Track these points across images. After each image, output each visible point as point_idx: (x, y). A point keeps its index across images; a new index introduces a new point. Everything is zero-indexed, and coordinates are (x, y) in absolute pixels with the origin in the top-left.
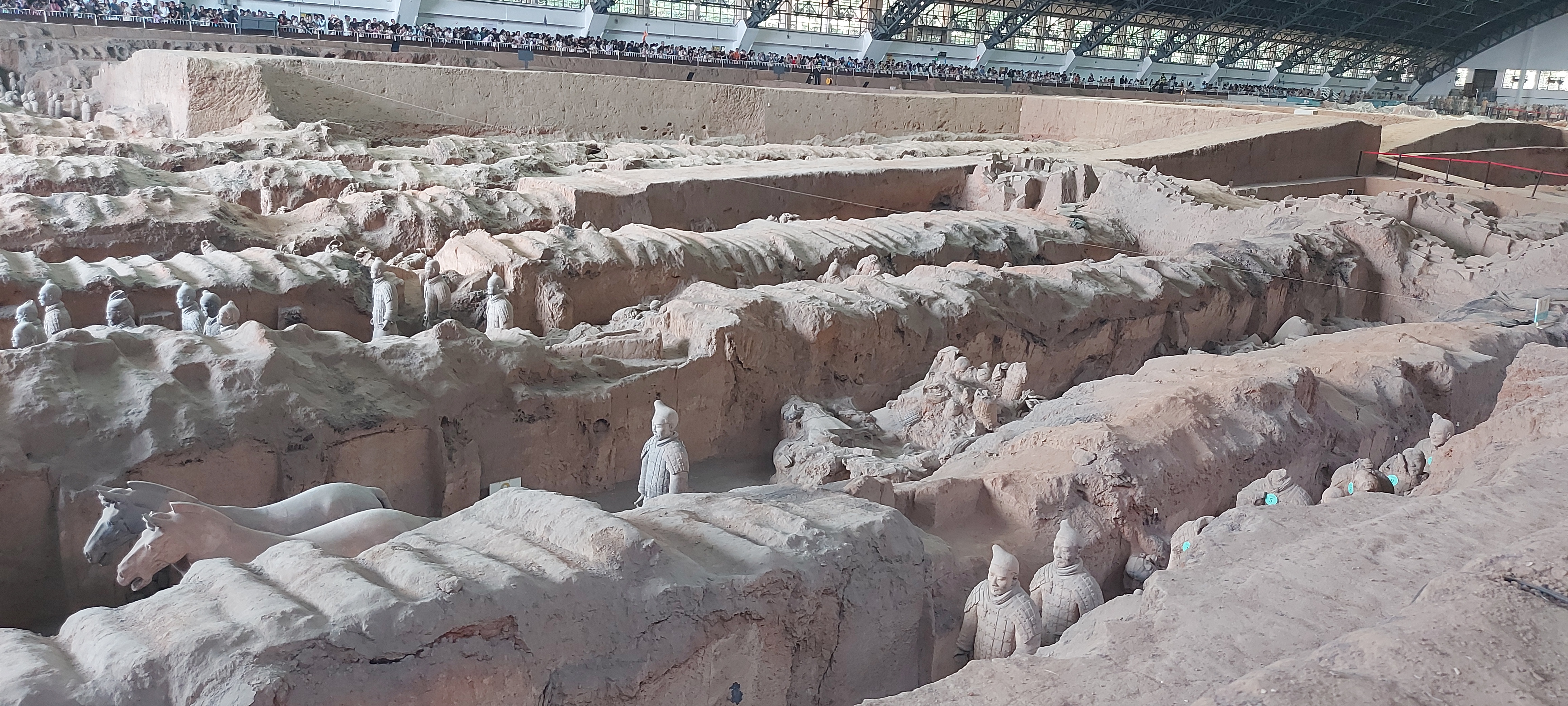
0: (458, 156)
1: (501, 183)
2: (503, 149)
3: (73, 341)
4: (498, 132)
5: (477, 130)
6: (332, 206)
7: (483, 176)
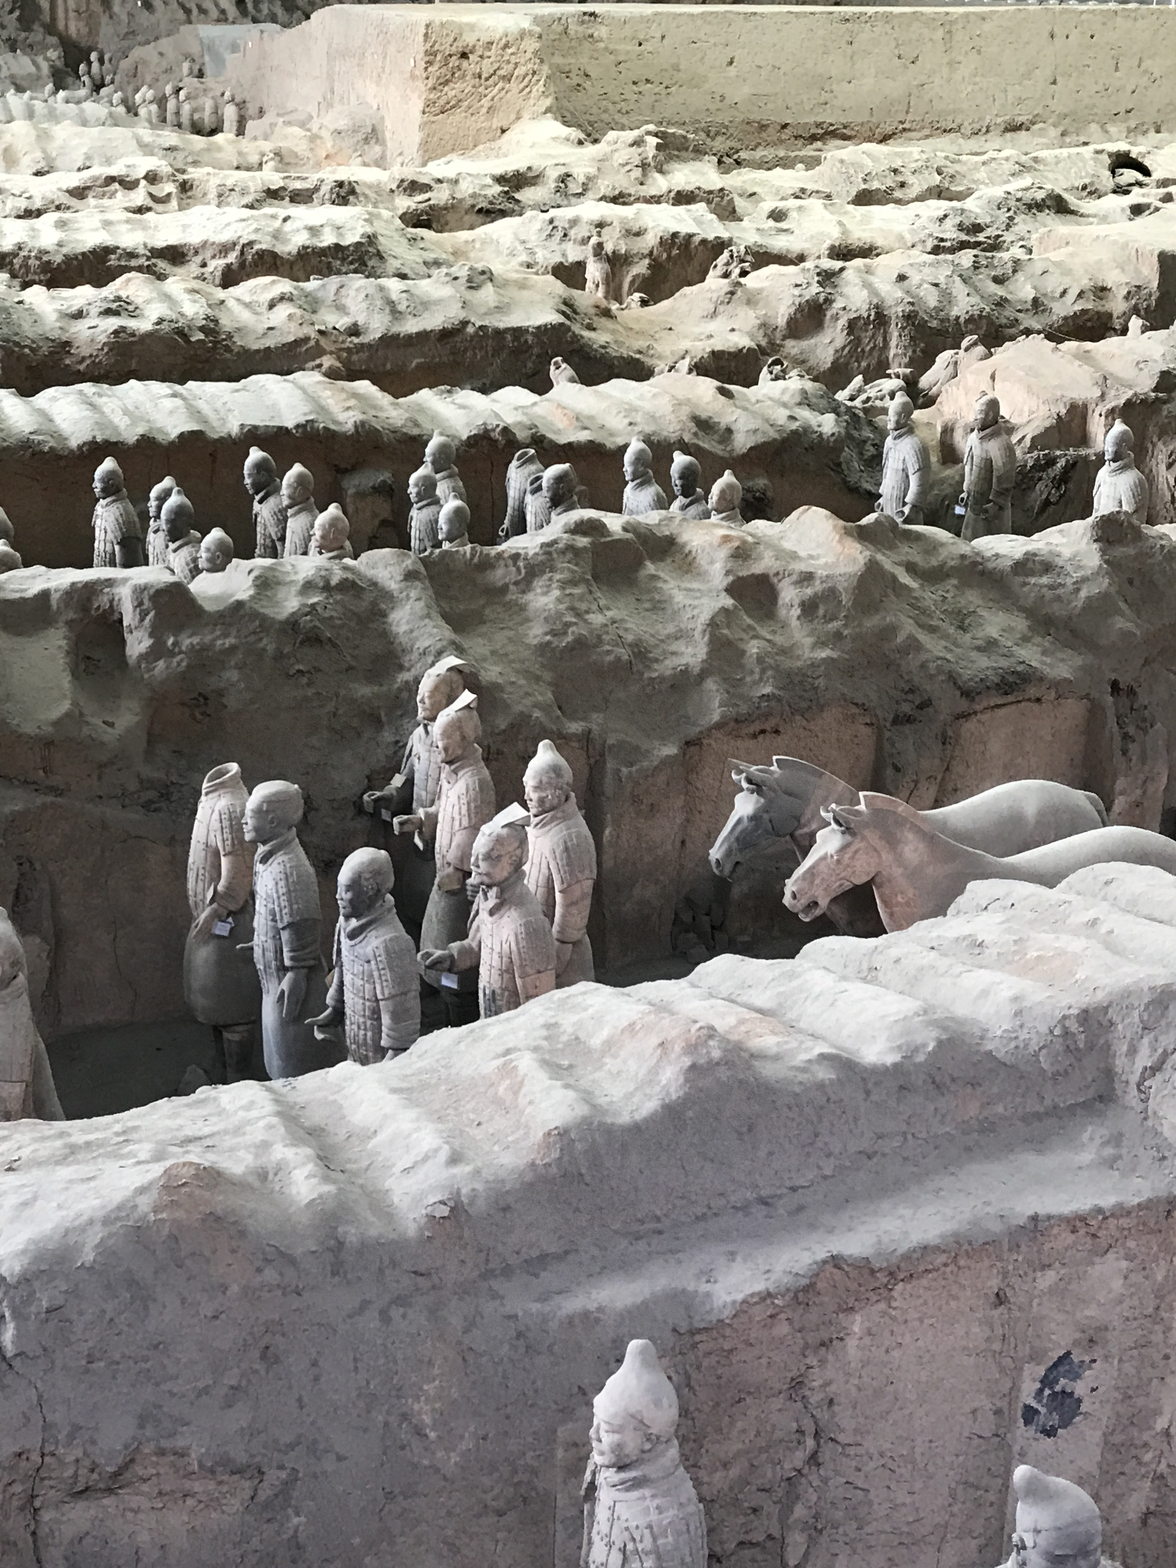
0: (875, 185)
1: (981, 237)
2: (957, 167)
3: (585, 534)
4: (927, 132)
5: (889, 130)
6: (732, 293)
7: (949, 223)
